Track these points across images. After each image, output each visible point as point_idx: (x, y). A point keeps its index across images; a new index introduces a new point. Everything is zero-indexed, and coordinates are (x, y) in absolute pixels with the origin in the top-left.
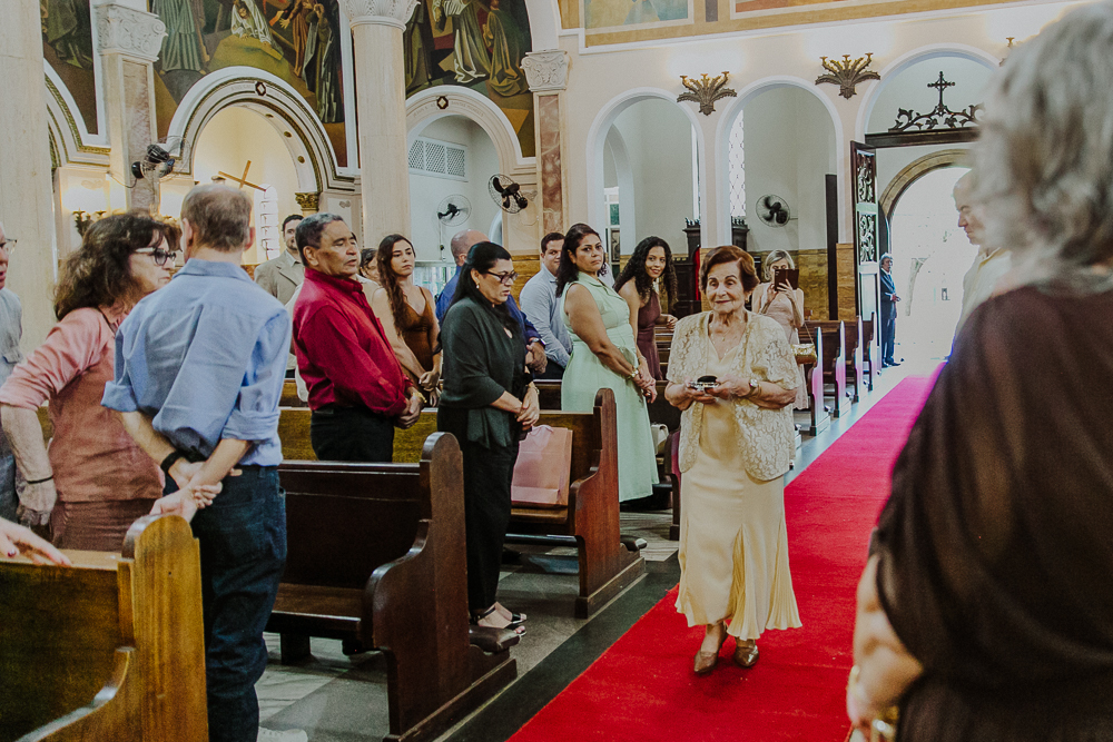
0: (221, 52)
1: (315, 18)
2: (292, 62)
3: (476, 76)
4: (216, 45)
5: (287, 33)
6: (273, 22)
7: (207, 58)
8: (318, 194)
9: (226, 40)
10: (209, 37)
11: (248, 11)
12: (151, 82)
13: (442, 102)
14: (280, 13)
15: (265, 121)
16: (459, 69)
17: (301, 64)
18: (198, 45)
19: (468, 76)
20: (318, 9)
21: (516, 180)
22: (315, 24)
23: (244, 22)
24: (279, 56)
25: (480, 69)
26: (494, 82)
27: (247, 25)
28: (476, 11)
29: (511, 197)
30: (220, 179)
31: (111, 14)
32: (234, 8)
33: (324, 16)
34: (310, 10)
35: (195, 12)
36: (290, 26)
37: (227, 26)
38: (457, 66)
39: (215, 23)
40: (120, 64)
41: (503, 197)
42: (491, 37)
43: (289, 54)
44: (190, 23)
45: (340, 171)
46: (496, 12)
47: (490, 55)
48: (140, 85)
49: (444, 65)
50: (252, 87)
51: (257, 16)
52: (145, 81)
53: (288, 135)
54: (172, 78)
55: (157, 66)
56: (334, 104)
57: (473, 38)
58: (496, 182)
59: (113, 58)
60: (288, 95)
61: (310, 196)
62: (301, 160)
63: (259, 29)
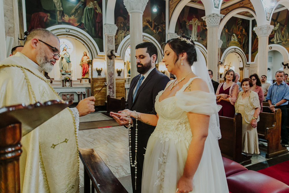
0: (230, 44)
1: (245, 35)
3: (279, 42)
4: (229, 43)
5: (240, 39)
6: (238, 37)
7: (227, 46)
9: (230, 42)
10: (228, 42)
11: (234, 37)
12: (220, 51)
13: (271, 48)
14: (239, 36)
15: (235, 55)
16: (275, 41)
17: (242, 44)
18: (226, 43)
19: (277, 42)
21: (288, 63)
24: (238, 43)
25: (280, 40)
26: (284, 42)
27: (234, 39)
28: (281, 28)
29: (286, 66)
30: (225, 66)
32: (232, 37)
33: (247, 35)
34: (244, 34)
35: (226, 39)
36: (241, 38)
37: (231, 40)
38: (275, 40)
39: (229, 40)
41: (284, 66)
42: (284, 33)
45: (248, 63)
46: (286, 28)
47: (283, 37)
49: (272, 41)
50: (234, 49)
51: (236, 37)
53: (239, 57)
54: (222, 50)
55: (221, 48)
56: (247, 51)
57: (279, 34)
58: (283, 64)
60: (240, 50)
61: (242, 68)
62: (241, 61)
63: (236, 39)
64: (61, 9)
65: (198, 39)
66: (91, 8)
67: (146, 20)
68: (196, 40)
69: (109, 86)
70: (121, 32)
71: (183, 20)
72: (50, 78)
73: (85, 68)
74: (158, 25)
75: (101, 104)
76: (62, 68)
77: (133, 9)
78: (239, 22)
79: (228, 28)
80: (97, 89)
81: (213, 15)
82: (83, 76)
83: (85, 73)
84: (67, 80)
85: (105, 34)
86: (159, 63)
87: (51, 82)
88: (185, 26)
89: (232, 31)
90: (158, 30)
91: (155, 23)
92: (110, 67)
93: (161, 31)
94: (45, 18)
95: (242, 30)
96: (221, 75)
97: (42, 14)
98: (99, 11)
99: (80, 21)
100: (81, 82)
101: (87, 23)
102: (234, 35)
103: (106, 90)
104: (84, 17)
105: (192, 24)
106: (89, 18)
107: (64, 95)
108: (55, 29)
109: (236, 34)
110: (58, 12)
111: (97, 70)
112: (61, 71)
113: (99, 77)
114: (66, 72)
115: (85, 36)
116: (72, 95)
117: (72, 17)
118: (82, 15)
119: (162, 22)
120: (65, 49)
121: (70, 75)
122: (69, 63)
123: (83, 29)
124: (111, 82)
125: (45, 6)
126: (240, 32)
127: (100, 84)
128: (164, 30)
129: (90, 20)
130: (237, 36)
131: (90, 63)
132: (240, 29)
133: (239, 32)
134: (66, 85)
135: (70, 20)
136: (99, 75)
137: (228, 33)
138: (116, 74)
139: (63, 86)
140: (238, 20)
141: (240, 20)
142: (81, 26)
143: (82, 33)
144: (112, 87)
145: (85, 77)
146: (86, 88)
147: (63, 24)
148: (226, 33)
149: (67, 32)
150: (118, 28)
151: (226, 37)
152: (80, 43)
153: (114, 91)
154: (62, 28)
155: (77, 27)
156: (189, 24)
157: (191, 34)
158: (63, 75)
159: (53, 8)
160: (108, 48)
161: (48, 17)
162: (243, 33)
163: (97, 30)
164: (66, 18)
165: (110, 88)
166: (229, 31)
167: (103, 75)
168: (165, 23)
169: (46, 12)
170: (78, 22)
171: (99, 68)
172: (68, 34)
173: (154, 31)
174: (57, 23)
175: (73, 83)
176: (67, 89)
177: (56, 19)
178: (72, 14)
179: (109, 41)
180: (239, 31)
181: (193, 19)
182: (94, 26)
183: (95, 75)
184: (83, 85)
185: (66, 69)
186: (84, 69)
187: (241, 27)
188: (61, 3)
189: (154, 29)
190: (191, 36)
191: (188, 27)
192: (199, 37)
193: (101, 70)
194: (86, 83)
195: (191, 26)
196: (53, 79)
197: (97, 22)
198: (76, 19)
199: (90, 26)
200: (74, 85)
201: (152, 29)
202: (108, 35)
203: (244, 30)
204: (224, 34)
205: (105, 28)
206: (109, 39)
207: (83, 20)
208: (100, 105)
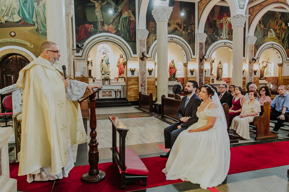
0: (266, 40)
1: (285, 29)
2: (279, 39)
5: (279, 34)
6: (276, 32)
7: (263, 42)
8: (282, 64)
9: (267, 38)
10: (264, 38)
11: (271, 32)
12: (254, 48)
14: (278, 30)
15: (273, 51)
17: (281, 39)
18: (262, 40)
20: (286, 27)
22: (285, 31)
23: (270, 34)
24: (277, 38)
27: (271, 34)
30: (263, 62)
31: (249, 38)
32: (269, 32)
33: (287, 28)
34: (284, 28)
35: (262, 34)
36: (279, 32)
37: (267, 35)
39: (265, 35)
40: (249, 45)
43: (279, 38)
44: (261, 36)
48: (252, 48)
50: (271, 45)
51: (273, 32)
52: (253, 48)
53: (277, 53)
54: (257, 46)
55: (255, 45)
56: (288, 46)
59: (248, 45)
60: (278, 45)
61: (281, 64)
62: (280, 57)
63: (273, 34)
64: (102, 20)
65: (229, 37)
66: (126, 17)
67: (175, 23)
68: (227, 38)
69: (141, 84)
70: (152, 35)
71: (213, 19)
72: (92, 78)
73: (122, 68)
74: (188, 27)
75: (135, 99)
76: (103, 69)
77: (159, 19)
78: (277, 16)
79: (263, 24)
80: (130, 87)
81: (237, 16)
82: (119, 75)
83: (121, 73)
84: (106, 79)
85: (139, 38)
86: (188, 62)
87: (94, 81)
88: (215, 26)
89: (269, 26)
90: (187, 31)
91: (185, 25)
92: (142, 67)
93: (190, 32)
94: (90, 29)
95: (282, 24)
96: (255, 72)
97: (87, 25)
98: (132, 18)
99: (116, 28)
100: (117, 81)
101: (122, 30)
102: (271, 30)
103: (138, 87)
104: (120, 25)
105: (223, 23)
106: (125, 26)
107: (104, 92)
108: (97, 37)
109: (274, 29)
110: (99, 22)
111: (131, 70)
112: (101, 72)
113: (133, 76)
114: (105, 72)
115: (121, 41)
116: (110, 92)
117: (111, 26)
118: (119, 23)
119: (191, 23)
120: (105, 53)
121: (109, 75)
122: (108, 64)
123: (119, 35)
124: (143, 80)
125: (89, 19)
126: (279, 27)
127: (133, 82)
128: (193, 31)
129: (125, 27)
130: (275, 30)
131: (125, 64)
132: (279, 23)
133: (277, 27)
134: (105, 83)
135: (108, 28)
136: (133, 75)
137: (264, 29)
138: (148, 73)
139: (103, 84)
140: (276, 14)
141: (279, 14)
142: (118, 33)
143: (118, 39)
144: (143, 85)
145: (121, 76)
146: (122, 86)
147: (103, 32)
148: (261, 29)
149: (106, 39)
150: (149, 32)
151: (262, 33)
152: (117, 48)
153: (145, 88)
154: (103, 36)
155: (114, 34)
156: (219, 23)
157: (222, 32)
158: (103, 74)
159: (96, 20)
160: (140, 51)
161: (91, 28)
162: (282, 28)
163: (131, 35)
164: (106, 27)
165: (142, 86)
166: (265, 27)
167: (136, 75)
168: (195, 24)
169: (90, 23)
170: (115, 30)
171: (133, 68)
172: (107, 41)
173: (184, 32)
174: (99, 32)
175: (111, 81)
176: (106, 87)
177: (98, 29)
178: (111, 24)
179: (141, 44)
180: (278, 25)
181: (224, 17)
182: (129, 32)
183: (129, 75)
184: (119, 83)
185: (106, 69)
186: (120, 70)
187: (280, 21)
188: (102, 15)
189: (184, 30)
190: (221, 35)
191: (218, 26)
192: (230, 35)
193: (135, 70)
194: (122, 82)
195: (222, 25)
196: (95, 78)
197: (131, 28)
198: (114, 27)
199: (125, 32)
200: (112, 83)
201: (181, 30)
202: (140, 39)
203: (283, 24)
204: (259, 29)
205: (138, 33)
206: (141, 42)
207: (119, 27)
208: (133, 100)
